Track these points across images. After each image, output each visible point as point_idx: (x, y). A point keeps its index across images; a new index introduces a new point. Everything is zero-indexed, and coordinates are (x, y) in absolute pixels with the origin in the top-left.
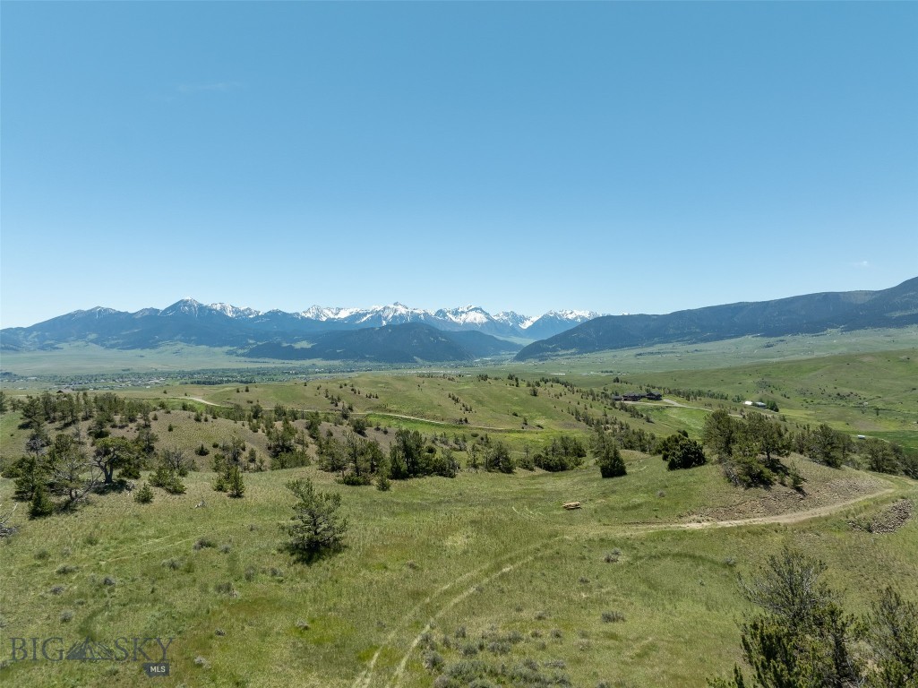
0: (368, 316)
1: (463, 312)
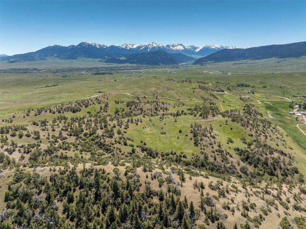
0: (143, 47)
1: (175, 46)
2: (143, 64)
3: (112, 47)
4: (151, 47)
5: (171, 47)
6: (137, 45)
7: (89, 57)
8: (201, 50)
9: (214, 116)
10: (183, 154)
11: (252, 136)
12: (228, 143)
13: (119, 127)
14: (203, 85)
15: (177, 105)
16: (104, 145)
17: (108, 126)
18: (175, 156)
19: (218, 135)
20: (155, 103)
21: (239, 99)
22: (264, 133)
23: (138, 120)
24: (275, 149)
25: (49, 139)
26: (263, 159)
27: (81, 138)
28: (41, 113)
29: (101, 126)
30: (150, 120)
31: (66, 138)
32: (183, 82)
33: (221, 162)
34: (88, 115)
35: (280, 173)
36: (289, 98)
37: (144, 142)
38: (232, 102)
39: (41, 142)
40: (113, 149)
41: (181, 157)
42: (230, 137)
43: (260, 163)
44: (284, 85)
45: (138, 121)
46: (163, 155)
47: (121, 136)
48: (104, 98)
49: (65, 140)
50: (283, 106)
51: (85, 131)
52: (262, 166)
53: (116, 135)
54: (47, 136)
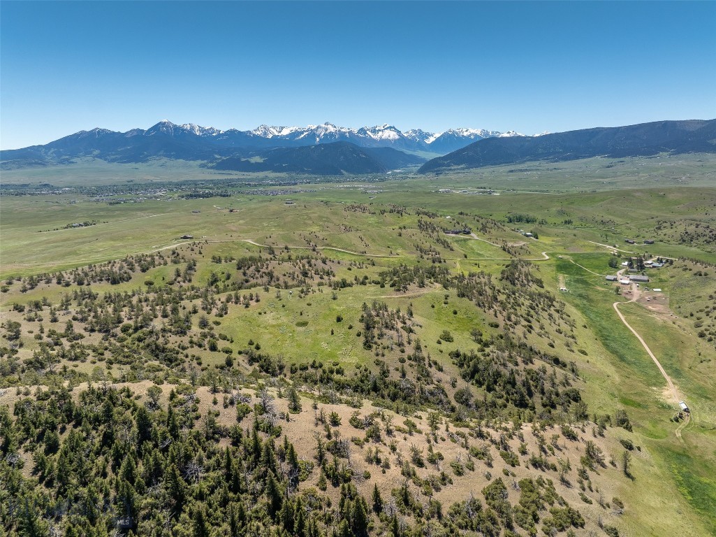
0: (305, 134)
2: (303, 172)
3: (232, 134)
4: (322, 134)
5: (370, 133)
6: (291, 129)
7: (177, 157)
8: (438, 139)
9: (422, 285)
10: (338, 367)
11: (497, 326)
12: (439, 342)
13: (205, 312)
14: (428, 220)
15: (358, 265)
16: (164, 350)
17: (180, 310)
18: (320, 370)
19: (421, 326)
20: (305, 261)
21: (501, 250)
22: (529, 321)
23: (251, 296)
24: (542, 353)
25: (41, 339)
26: (506, 373)
27: (114, 336)
28: (36, 285)
29: (164, 311)
30: (278, 297)
31: (82, 337)
32: (383, 212)
33: (414, 381)
34: (145, 288)
35: (540, 401)
36: (615, 246)
37: (255, 343)
38: (484, 256)
39: (21, 345)
40: (184, 358)
41: (332, 372)
42: (448, 330)
43: (500, 382)
44: (611, 217)
45: (252, 299)
46: (294, 368)
47: (206, 330)
48: (193, 250)
49: (79, 341)
50: (596, 262)
51: (126, 322)
52: (504, 387)
53: (195, 329)
54: (37, 331)
